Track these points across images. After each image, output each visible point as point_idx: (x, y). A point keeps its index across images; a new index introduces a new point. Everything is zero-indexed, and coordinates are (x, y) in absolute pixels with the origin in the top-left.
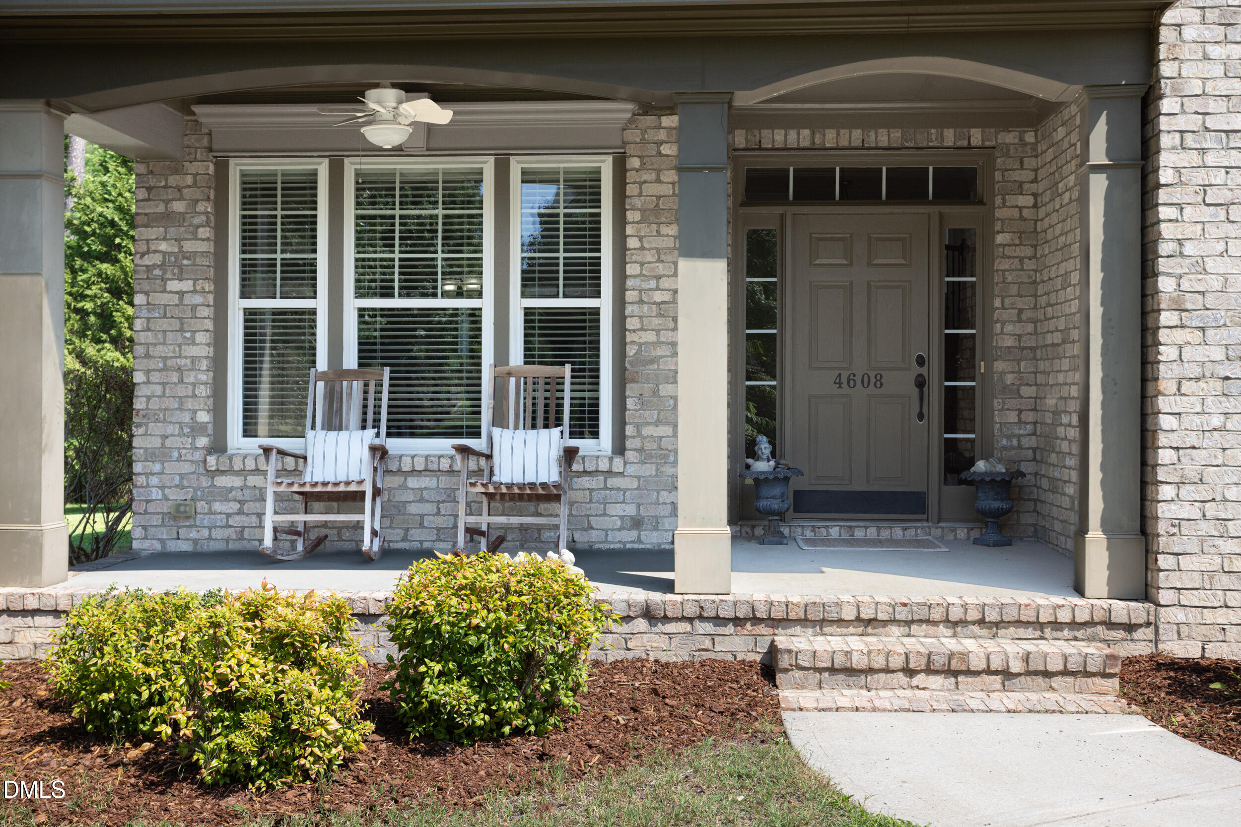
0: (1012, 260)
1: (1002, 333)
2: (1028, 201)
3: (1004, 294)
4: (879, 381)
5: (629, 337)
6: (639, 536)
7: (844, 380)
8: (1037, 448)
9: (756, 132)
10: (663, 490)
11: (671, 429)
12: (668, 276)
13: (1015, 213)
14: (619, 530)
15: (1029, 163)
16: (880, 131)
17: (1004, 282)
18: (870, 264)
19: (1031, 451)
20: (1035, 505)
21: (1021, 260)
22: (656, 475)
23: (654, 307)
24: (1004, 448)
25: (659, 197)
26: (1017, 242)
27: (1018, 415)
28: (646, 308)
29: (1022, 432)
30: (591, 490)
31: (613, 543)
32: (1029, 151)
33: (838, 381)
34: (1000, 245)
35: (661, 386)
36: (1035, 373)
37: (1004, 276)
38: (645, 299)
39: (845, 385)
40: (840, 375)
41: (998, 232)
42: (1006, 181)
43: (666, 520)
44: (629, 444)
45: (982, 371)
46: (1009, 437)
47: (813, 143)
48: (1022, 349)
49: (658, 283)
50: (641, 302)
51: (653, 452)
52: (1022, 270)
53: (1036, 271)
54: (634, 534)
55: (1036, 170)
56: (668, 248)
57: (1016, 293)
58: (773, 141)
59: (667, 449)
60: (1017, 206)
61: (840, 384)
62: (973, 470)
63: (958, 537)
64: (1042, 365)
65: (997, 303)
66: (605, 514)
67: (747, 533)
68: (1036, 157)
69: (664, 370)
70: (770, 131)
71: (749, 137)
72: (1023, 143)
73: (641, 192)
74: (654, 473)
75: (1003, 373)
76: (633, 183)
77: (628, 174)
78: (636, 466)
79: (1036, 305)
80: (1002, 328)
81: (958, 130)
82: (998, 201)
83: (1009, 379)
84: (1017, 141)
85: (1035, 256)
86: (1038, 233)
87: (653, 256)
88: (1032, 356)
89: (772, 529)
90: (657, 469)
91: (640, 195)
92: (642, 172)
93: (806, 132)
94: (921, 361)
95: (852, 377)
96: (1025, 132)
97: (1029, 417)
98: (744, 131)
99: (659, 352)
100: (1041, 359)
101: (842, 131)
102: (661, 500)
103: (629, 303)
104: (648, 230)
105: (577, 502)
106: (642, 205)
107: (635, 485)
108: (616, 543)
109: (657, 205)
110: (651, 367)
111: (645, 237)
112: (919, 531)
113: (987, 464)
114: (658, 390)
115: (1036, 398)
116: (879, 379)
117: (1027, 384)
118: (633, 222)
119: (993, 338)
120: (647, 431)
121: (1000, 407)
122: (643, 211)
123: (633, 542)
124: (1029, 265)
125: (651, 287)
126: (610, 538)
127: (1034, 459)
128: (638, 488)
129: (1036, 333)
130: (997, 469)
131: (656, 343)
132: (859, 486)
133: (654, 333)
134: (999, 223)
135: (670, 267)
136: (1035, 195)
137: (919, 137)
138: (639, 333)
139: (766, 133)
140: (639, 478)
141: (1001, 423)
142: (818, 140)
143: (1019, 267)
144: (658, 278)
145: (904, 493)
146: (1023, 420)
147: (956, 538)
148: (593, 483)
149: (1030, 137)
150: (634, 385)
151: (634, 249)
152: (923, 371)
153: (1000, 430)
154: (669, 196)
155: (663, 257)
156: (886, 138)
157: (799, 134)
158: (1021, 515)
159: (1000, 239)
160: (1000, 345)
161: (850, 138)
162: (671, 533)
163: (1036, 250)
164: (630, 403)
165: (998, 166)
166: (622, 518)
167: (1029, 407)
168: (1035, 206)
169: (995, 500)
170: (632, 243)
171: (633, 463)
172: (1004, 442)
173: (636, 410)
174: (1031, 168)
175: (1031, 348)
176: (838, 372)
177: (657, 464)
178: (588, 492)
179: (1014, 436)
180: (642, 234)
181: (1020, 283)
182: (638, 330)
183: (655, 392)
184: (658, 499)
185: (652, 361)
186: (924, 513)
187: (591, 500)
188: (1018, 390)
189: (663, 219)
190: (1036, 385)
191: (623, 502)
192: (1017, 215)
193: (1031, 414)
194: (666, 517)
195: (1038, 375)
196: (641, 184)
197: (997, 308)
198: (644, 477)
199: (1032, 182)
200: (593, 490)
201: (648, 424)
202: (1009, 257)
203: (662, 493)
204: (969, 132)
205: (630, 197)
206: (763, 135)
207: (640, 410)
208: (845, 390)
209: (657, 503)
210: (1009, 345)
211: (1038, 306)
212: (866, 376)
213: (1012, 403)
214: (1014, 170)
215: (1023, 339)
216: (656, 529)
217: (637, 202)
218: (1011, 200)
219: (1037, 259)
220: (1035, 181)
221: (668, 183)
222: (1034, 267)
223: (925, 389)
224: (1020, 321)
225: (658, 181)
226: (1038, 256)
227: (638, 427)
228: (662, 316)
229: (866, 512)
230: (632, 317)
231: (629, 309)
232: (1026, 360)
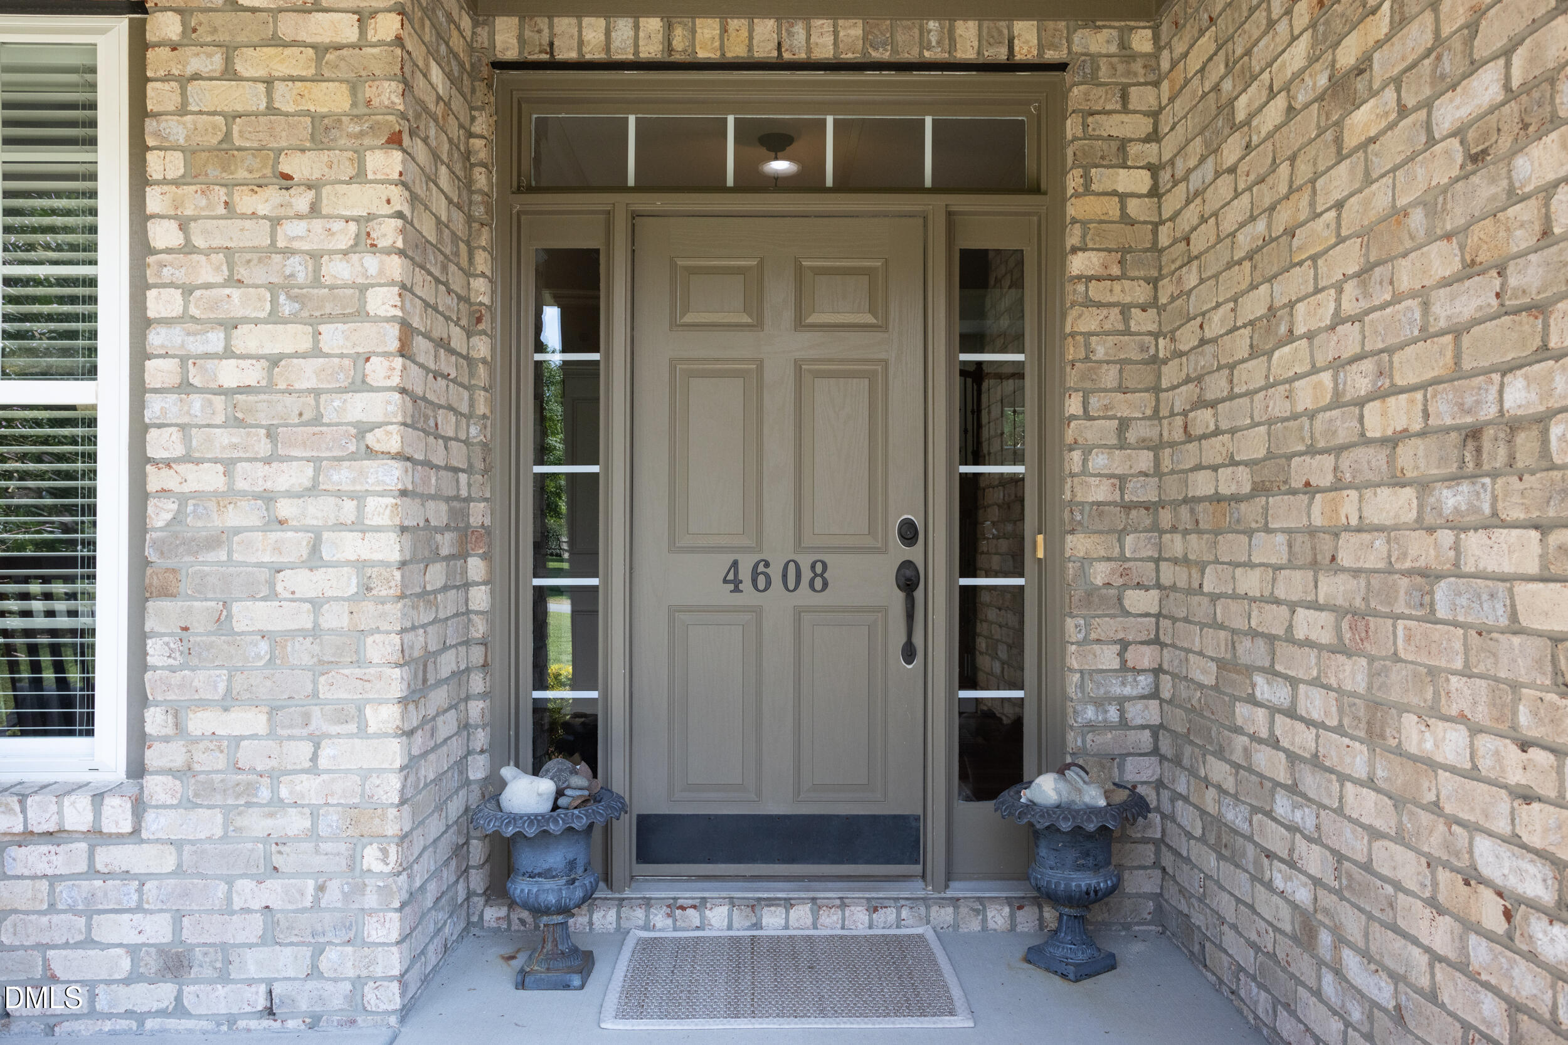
0: (1105, 312)
1: (1084, 472)
2: (1136, 181)
3: (1088, 385)
4: (820, 578)
5: (156, 479)
6: (178, 998)
7: (745, 574)
8: (1161, 726)
9: (543, 23)
10: (244, 876)
11: (263, 718)
12: (256, 322)
13: (1112, 207)
14: (127, 982)
15: (1142, 97)
16: (817, 23)
17: (1087, 359)
18: (800, 324)
19: (1147, 733)
20: (1158, 853)
21: (1125, 310)
22: (225, 837)
23: (219, 401)
24: (1091, 727)
25: (232, 117)
26: (1116, 270)
27: (1120, 654)
28: (197, 402)
29: (1127, 691)
30: (53, 880)
31: (109, 1016)
32: (1141, 71)
33: (731, 577)
34: (1079, 278)
35: (236, 607)
36: (1157, 561)
37: (1087, 345)
38: (196, 381)
39: (746, 585)
40: (735, 564)
41: (1075, 250)
42: (1091, 138)
43: (250, 955)
44: (153, 757)
45: (1040, 554)
46: (1100, 703)
47: (669, 48)
48: (1128, 507)
49: (228, 339)
50: (185, 387)
51: (217, 778)
52: (1127, 332)
53: (1156, 335)
54: (165, 992)
55: (1155, 114)
56: (254, 249)
57: (1115, 384)
58: (581, 43)
59: (253, 770)
60: (1115, 193)
61: (736, 584)
62: (1026, 795)
63: (991, 924)
64: (1176, 545)
65: (1073, 405)
66: (89, 942)
67: (523, 922)
68: (1156, 84)
69: (246, 564)
70: (573, 21)
71: (528, 33)
72: (1127, 54)
73: (185, 103)
74: (218, 832)
75: (1087, 561)
76: (165, 79)
77: (150, 54)
78: (172, 813)
79: (1156, 410)
80: (1085, 462)
81: (986, 24)
82: (1073, 181)
83: (1100, 573)
84: (1113, 49)
85: (1154, 303)
86: (1161, 251)
87: (218, 269)
88: (1148, 522)
89: (549, 946)
90: (226, 823)
91: (182, 110)
92: (189, 51)
93: (652, 25)
94: (909, 533)
95: (761, 568)
96: (1132, 28)
97: (1144, 657)
98: (516, 20)
99: (233, 518)
100: (1174, 529)
101: (734, 24)
102: (238, 904)
103: (155, 391)
104: (204, 202)
105: (15, 911)
106: (188, 138)
107: (169, 865)
108: (118, 1016)
109: (228, 136)
110: (211, 557)
111: (195, 219)
112: (905, 913)
113: (1062, 785)
114: (229, 616)
115: (1158, 616)
116: (820, 571)
117: (1139, 586)
118: (164, 182)
119: (1063, 481)
120: (199, 723)
121: (1081, 636)
122: (190, 152)
123: (162, 1013)
124: (1143, 321)
125: (210, 349)
126: (101, 1005)
127: (1155, 751)
128: (179, 872)
129: (1158, 471)
130: (1087, 799)
131: (223, 495)
132: (776, 805)
133: (220, 468)
134: (1077, 230)
135: (260, 299)
136: (1153, 169)
137: (900, 38)
138: (181, 468)
139: (565, 25)
140: (178, 845)
141: (1081, 672)
142: (678, 43)
143: (1121, 327)
144: (231, 325)
145: (874, 819)
146: (1130, 664)
147: (984, 928)
148: (58, 861)
149: (1142, 41)
150: (165, 604)
151: (168, 251)
152: (915, 553)
153: (1082, 686)
154: (256, 115)
155: (242, 272)
156: (829, 40)
157: (636, 27)
158: (1126, 875)
159: (1078, 264)
160: (1079, 499)
161: (751, 38)
162: (263, 989)
163: (1156, 288)
164: (156, 653)
165: (1072, 105)
166: (133, 950)
167: (1143, 637)
168: (1155, 192)
169: (1079, 868)
170: (163, 235)
171: (165, 807)
172: (1090, 713)
173: (173, 670)
174: (1144, 108)
175: (1147, 506)
176: (731, 558)
177: (227, 810)
178: (44, 885)
179: (1110, 699)
180: (189, 212)
181: (1123, 362)
182: (179, 460)
183: (222, 622)
184: (229, 899)
185: (214, 541)
186: (917, 862)
187: (52, 905)
188: (1120, 599)
189: (242, 174)
190: (1159, 586)
191: (139, 909)
192: (1115, 212)
193: (1147, 650)
194: (250, 946)
195: (1164, 565)
196: (184, 81)
197: (1074, 417)
198: (192, 843)
199: (1147, 140)
200: (61, 878)
201: (203, 704)
202: (1099, 305)
203: (240, 884)
204: (1010, 28)
205: (156, 115)
206: (557, 30)
207: (183, 667)
208: (748, 596)
209: (228, 910)
210: (1100, 498)
211: (1164, 412)
212: (792, 566)
213: (1107, 627)
214: (1109, 113)
215: (1130, 485)
216: (224, 978)
217: (176, 129)
218: (1102, 179)
219: (1161, 309)
220: (1154, 137)
221: (255, 80)
222: (1153, 327)
223: (919, 594)
224: (1122, 445)
225: (229, 74)
226: (1163, 300)
227: (177, 713)
228: (240, 423)
229: (792, 860)
230: (160, 426)
231: (155, 407)
232: (1136, 531)
